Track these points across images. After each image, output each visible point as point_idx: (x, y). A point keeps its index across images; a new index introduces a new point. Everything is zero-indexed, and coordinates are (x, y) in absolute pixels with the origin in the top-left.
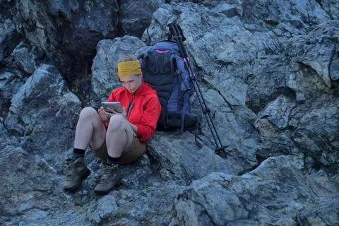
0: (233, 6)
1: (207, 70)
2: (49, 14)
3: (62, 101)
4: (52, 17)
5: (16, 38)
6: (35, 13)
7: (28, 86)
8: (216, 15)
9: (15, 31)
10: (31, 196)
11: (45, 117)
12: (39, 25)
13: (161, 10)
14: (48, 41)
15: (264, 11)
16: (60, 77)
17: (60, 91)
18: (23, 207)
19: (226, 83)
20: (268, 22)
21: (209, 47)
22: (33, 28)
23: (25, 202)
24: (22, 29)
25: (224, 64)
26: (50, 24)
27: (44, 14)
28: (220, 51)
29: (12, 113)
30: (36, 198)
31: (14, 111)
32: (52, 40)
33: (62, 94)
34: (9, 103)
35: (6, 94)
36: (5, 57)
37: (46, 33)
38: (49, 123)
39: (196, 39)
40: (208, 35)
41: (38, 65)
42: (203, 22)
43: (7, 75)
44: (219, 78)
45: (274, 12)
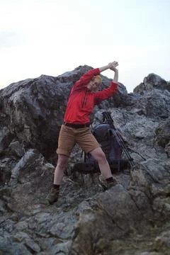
0: (140, 110)
1: (129, 142)
2: (33, 118)
3: (44, 168)
4: (35, 120)
5: (11, 137)
6: (23, 119)
7: (21, 162)
8: (132, 114)
9: (10, 133)
10: (39, 206)
11: (35, 177)
12: (26, 126)
13: (98, 112)
14: (32, 136)
15: (159, 111)
16: (41, 155)
17: (42, 162)
18: (34, 212)
19: (141, 149)
20: (162, 117)
21: (129, 130)
22: (22, 130)
23: (36, 209)
24: (14, 132)
25: (139, 139)
26: (33, 125)
27: (29, 119)
28: (136, 132)
29: (13, 178)
30: (42, 207)
31: (14, 177)
32: (35, 134)
33: (44, 164)
34: (10, 174)
35: (7, 169)
36: (4, 149)
37: (31, 131)
38: (38, 180)
39: (122, 126)
40: (128, 124)
41: (26, 151)
42: (124, 117)
43: (7, 159)
44: (137, 146)
45: (165, 111)
